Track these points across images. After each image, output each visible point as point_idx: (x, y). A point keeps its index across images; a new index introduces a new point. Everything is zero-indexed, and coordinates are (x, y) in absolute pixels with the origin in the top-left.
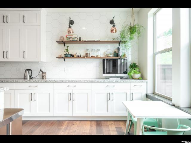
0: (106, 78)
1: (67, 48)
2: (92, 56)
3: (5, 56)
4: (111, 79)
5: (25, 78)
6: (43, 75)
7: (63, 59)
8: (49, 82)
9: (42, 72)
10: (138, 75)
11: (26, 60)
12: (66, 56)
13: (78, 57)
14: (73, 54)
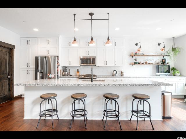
0: (159, 75)
1: (135, 59)
2: (149, 64)
3: (106, 64)
4: (162, 76)
5: (113, 75)
6: (122, 74)
7: (132, 65)
8: (125, 77)
9: (122, 72)
10: (179, 74)
11: (117, 65)
12: (135, 63)
13: (142, 64)
14: (139, 62)
